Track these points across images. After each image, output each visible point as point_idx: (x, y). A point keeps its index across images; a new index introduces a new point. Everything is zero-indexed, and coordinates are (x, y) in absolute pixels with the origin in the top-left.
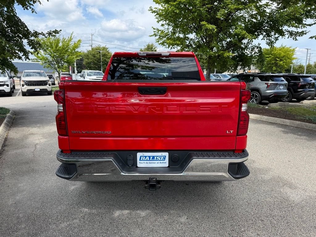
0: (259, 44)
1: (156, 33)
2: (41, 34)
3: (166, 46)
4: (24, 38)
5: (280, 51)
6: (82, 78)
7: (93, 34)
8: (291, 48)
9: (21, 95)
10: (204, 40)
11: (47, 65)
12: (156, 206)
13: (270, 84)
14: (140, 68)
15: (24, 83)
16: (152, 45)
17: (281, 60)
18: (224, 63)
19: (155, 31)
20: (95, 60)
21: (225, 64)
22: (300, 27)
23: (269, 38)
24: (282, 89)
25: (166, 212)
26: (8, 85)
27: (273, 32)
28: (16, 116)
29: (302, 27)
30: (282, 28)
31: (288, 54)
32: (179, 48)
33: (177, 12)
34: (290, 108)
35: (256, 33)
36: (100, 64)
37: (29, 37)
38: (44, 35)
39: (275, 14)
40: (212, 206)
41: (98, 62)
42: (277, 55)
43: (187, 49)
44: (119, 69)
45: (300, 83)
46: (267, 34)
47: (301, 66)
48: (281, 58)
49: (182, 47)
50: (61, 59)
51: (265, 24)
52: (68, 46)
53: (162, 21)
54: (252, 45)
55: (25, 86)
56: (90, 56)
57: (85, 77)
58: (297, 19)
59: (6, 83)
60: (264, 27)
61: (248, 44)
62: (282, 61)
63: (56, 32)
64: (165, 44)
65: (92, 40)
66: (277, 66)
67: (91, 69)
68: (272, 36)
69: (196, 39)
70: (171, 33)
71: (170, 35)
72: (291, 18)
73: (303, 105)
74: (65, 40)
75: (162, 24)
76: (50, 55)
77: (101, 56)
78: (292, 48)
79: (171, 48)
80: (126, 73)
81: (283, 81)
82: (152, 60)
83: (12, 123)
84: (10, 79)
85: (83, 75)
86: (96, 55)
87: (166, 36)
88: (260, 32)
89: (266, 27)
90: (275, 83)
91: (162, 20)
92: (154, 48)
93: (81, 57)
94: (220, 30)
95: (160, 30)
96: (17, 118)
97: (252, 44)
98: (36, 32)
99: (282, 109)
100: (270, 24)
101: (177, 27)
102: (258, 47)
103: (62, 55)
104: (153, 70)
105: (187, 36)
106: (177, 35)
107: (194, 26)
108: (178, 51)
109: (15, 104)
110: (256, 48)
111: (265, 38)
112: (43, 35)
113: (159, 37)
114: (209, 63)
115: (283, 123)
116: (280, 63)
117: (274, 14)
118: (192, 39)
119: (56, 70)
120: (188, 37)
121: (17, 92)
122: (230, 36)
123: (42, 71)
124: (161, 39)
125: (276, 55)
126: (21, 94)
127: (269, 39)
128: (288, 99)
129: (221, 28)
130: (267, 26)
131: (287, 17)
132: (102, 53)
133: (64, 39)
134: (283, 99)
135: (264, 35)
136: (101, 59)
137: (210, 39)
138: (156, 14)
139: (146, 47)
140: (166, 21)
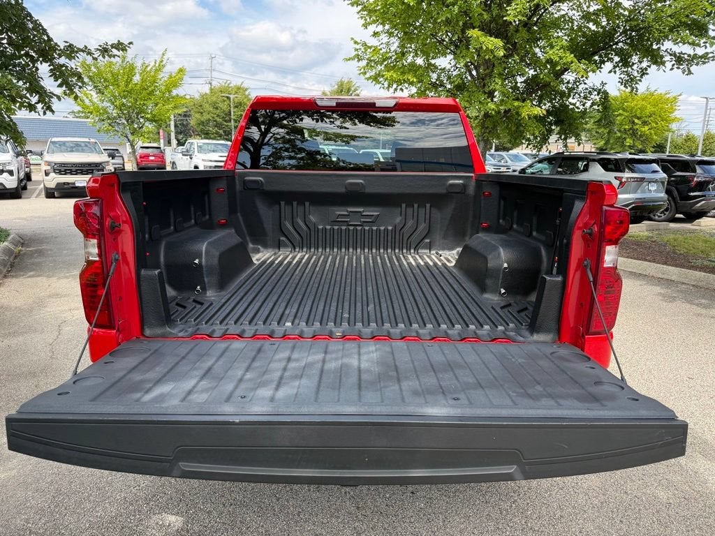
0: (603, 84)
1: (359, 53)
2: (83, 51)
3: (383, 84)
4: (41, 59)
5: (644, 103)
6: (186, 157)
7: (213, 56)
8: (668, 96)
9: (44, 196)
10: (474, 73)
11: (106, 125)
12: (358, 508)
13: (627, 178)
14: (322, 137)
15: (49, 168)
16: (350, 82)
17: (645, 123)
18: (517, 128)
19: (358, 47)
20: (218, 116)
21: (520, 131)
22: (702, 45)
23: (626, 70)
24: (655, 192)
25: (385, 529)
26: (11, 173)
27: (637, 54)
28: (23, 249)
29: (708, 45)
30: (658, 46)
31: (662, 109)
32: (414, 90)
33: (411, 5)
34: (672, 236)
35: (596, 58)
36: (229, 124)
37: (55, 58)
38: (90, 53)
39: (642, 11)
40: (507, 510)
41: (226, 121)
42: (636, 111)
43: (432, 94)
44: (269, 140)
45: (694, 176)
46: (621, 60)
47: (690, 137)
48: (646, 117)
49: (419, 89)
50: (138, 114)
51: (619, 36)
52: (154, 82)
53: (374, 26)
54: (586, 86)
55: (52, 175)
56: (207, 107)
57: (194, 157)
58: (695, 25)
59: (8, 168)
60: (617, 43)
61: (578, 84)
62: (647, 125)
63: (120, 46)
64: (381, 79)
65: (212, 70)
66: (636, 136)
67: (207, 135)
68: (633, 64)
69: (455, 70)
70: (396, 54)
71: (393, 58)
72: (680, 22)
73: (701, 231)
74: (149, 69)
75: (374, 32)
76: (113, 103)
77: (232, 105)
78: (671, 96)
79: (396, 90)
80: (287, 150)
81: (657, 172)
82: (351, 119)
83: (12, 266)
84: (17, 157)
85: (187, 151)
86: (221, 105)
87: (384, 60)
88: (606, 55)
89: (621, 44)
90: (637, 178)
91: (374, 22)
92: (353, 89)
93: (185, 110)
94: (512, 48)
95: (370, 48)
96: (25, 254)
97: (585, 84)
98: (71, 46)
99: (654, 240)
100: (631, 37)
101: (411, 40)
102: (600, 90)
103: (140, 104)
104: (352, 143)
105: (433, 62)
106: (410, 59)
107: (450, 39)
108: (412, 96)
109: (25, 216)
110: (596, 93)
111: (617, 69)
112: (87, 55)
113: (368, 63)
114: (483, 126)
115: (661, 276)
116: (643, 129)
117: (639, 12)
118: (444, 68)
119: (127, 137)
120: (434, 65)
121: (35, 189)
122: (535, 62)
123: (92, 140)
124: (371, 66)
125: (634, 111)
126: (43, 193)
127: (626, 72)
128: (665, 214)
129: (516, 43)
130: (622, 42)
131: (673, 21)
132: (233, 100)
133: (145, 66)
134: (654, 215)
135: (616, 63)
136: (232, 113)
137: (487, 71)
138: (360, 7)
139: (336, 87)
140: (384, 26)
